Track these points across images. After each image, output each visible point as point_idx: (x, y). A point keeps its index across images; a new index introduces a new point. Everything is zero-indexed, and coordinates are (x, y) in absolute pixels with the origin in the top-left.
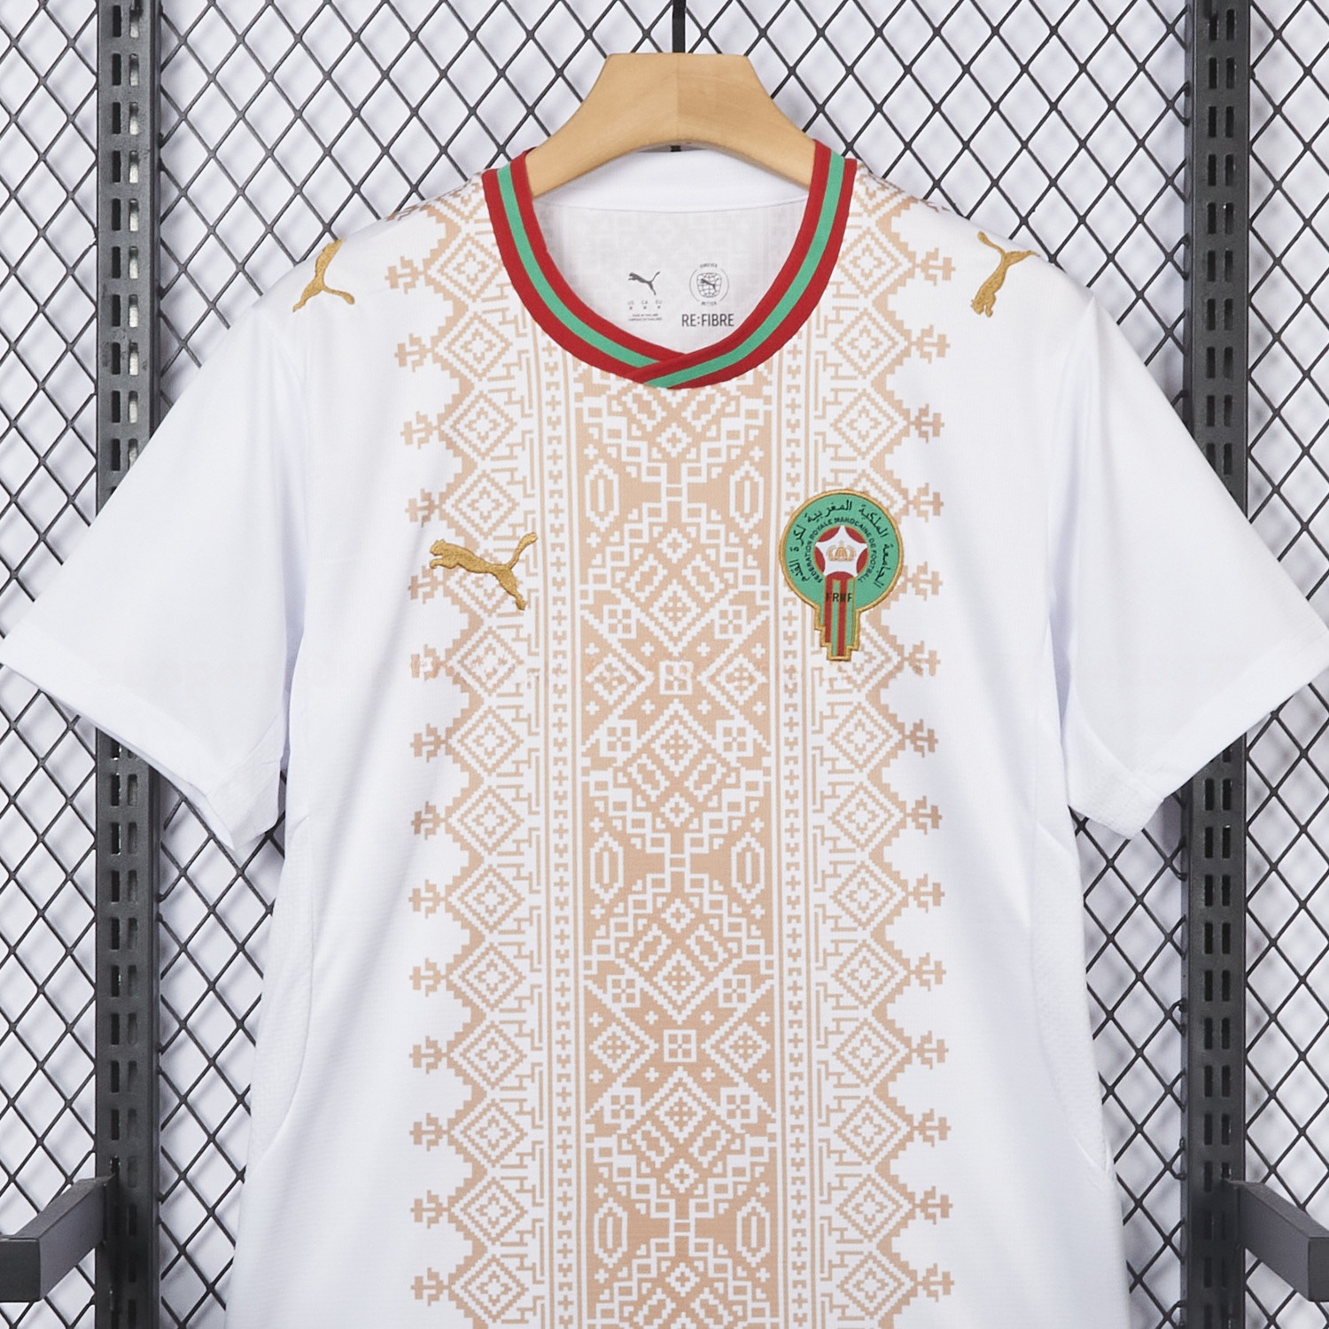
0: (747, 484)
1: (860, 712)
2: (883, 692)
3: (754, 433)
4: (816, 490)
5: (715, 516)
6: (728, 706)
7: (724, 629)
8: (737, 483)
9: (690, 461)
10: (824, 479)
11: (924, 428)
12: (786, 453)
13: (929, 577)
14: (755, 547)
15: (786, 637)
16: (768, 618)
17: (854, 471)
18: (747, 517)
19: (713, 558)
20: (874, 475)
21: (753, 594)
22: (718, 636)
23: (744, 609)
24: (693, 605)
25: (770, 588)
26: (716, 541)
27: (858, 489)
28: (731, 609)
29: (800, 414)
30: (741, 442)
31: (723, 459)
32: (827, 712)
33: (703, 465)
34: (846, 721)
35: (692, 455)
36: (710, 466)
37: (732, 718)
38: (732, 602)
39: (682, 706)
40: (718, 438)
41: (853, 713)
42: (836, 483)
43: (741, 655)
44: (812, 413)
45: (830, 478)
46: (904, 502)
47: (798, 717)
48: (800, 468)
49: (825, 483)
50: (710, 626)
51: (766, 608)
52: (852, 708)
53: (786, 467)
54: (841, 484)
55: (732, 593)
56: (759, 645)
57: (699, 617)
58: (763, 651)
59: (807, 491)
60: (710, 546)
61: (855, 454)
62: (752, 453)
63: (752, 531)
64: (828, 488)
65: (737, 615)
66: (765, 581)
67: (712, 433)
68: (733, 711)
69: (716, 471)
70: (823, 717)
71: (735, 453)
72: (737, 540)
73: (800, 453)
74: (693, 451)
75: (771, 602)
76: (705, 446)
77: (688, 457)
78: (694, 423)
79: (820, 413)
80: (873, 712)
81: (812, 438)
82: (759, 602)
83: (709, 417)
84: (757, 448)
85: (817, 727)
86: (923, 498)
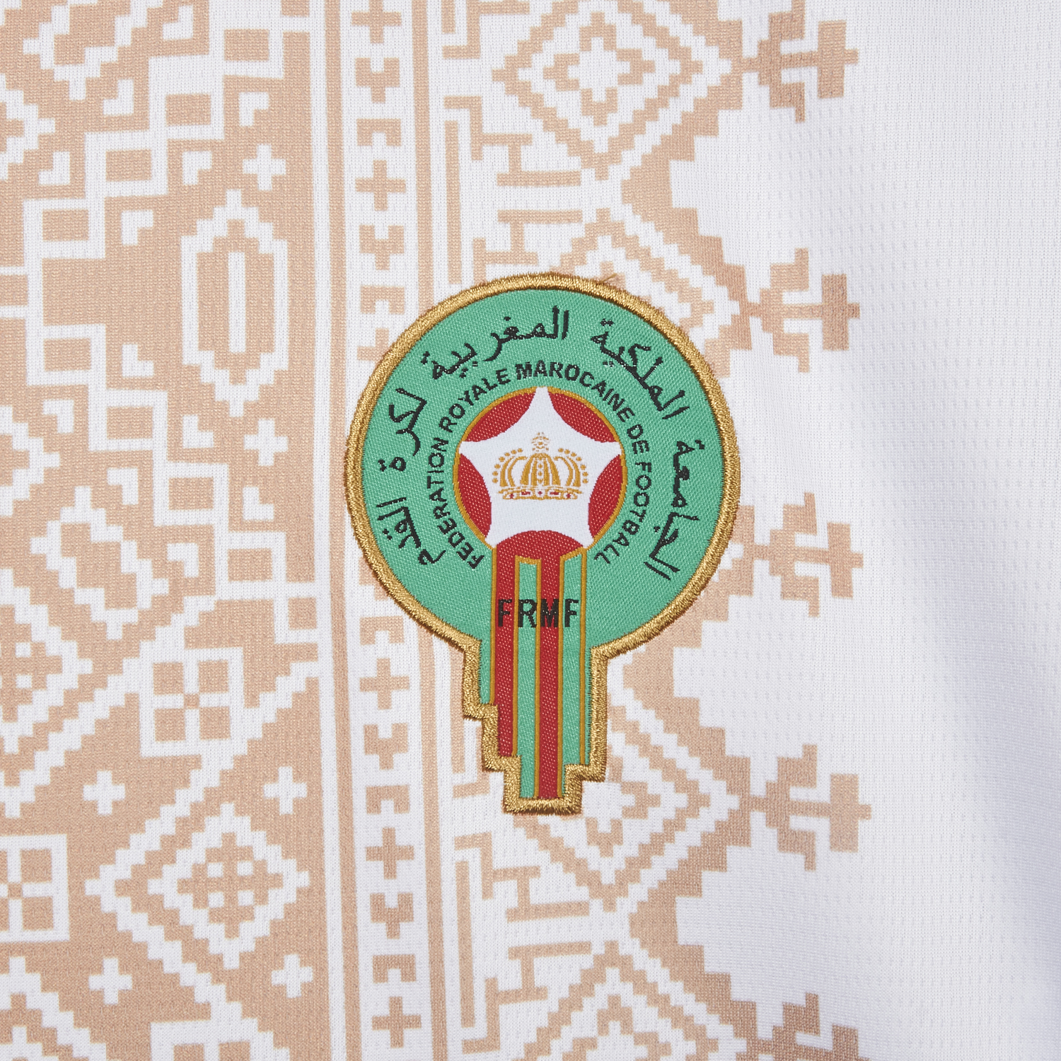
0: (237, 263)
1: (613, 973)
2: (685, 907)
3: (252, 104)
4: (455, 276)
5: (134, 364)
6: (190, 975)
7: (170, 725)
8: (203, 261)
9: (50, 192)
10: (479, 244)
11: (789, 76)
12: (358, 163)
13: (820, 540)
14: (266, 460)
15: (373, 743)
16: (312, 684)
17: (572, 217)
18: (238, 367)
19: (131, 497)
20: (635, 226)
21: (263, 609)
22: (151, 747)
23: (234, 657)
24: (67, 651)
25: (319, 589)
26: (136, 444)
27: (589, 270)
28: (192, 661)
29: (398, 42)
30: (215, 130)
31: (158, 185)
32: (511, 978)
33: (93, 203)
34: (572, 1003)
35: (59, 172)
36: (115, 208)
37: (203, 1012)
38: (194, 638)
39: (36, 979)
40: (138, 121)
41: (591, 979)
42: (518, 252)
43: (228, 808)
44: (437, 40)
45: (500, 239)
46: (735, 308)
47: (416, 998)
48: (402, 209)
49: (482, 255)
50: (127, 714)
51: (308, 653)
52: (587, 961)
53: (359, 208)
54: (532, 258)
55: (195, 607)
56: (285, 773)
57: (86, 688)
58: (301, 790)
59: (426, 282)
60: (120, 460)
61: (574, 163)
62: (249, 167)
63: (255, 411)
64: (494, 272)
65: (214, 676)
66: (301, 567)
67: (121, 103)
68: (206, 989)
69: (134, 224)
70: (496, 996)
71: (195, 164)
72: (206, 440)
73: (402, 163)
74: (62, 160)
75: (321, 636)
76: (98, 146)
77: (45, 178)
78: (62, 73)
79: (460, 38)
80: (656, 972)
81: (439, 116)
82: (284, 633)
83: (109, 55)
84: (264, 150)
85: (479, 1030)
86: (791, 298)
